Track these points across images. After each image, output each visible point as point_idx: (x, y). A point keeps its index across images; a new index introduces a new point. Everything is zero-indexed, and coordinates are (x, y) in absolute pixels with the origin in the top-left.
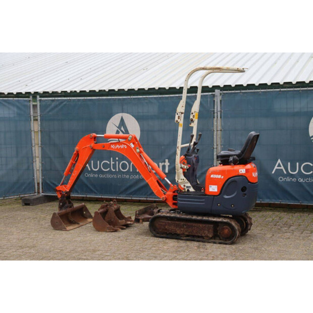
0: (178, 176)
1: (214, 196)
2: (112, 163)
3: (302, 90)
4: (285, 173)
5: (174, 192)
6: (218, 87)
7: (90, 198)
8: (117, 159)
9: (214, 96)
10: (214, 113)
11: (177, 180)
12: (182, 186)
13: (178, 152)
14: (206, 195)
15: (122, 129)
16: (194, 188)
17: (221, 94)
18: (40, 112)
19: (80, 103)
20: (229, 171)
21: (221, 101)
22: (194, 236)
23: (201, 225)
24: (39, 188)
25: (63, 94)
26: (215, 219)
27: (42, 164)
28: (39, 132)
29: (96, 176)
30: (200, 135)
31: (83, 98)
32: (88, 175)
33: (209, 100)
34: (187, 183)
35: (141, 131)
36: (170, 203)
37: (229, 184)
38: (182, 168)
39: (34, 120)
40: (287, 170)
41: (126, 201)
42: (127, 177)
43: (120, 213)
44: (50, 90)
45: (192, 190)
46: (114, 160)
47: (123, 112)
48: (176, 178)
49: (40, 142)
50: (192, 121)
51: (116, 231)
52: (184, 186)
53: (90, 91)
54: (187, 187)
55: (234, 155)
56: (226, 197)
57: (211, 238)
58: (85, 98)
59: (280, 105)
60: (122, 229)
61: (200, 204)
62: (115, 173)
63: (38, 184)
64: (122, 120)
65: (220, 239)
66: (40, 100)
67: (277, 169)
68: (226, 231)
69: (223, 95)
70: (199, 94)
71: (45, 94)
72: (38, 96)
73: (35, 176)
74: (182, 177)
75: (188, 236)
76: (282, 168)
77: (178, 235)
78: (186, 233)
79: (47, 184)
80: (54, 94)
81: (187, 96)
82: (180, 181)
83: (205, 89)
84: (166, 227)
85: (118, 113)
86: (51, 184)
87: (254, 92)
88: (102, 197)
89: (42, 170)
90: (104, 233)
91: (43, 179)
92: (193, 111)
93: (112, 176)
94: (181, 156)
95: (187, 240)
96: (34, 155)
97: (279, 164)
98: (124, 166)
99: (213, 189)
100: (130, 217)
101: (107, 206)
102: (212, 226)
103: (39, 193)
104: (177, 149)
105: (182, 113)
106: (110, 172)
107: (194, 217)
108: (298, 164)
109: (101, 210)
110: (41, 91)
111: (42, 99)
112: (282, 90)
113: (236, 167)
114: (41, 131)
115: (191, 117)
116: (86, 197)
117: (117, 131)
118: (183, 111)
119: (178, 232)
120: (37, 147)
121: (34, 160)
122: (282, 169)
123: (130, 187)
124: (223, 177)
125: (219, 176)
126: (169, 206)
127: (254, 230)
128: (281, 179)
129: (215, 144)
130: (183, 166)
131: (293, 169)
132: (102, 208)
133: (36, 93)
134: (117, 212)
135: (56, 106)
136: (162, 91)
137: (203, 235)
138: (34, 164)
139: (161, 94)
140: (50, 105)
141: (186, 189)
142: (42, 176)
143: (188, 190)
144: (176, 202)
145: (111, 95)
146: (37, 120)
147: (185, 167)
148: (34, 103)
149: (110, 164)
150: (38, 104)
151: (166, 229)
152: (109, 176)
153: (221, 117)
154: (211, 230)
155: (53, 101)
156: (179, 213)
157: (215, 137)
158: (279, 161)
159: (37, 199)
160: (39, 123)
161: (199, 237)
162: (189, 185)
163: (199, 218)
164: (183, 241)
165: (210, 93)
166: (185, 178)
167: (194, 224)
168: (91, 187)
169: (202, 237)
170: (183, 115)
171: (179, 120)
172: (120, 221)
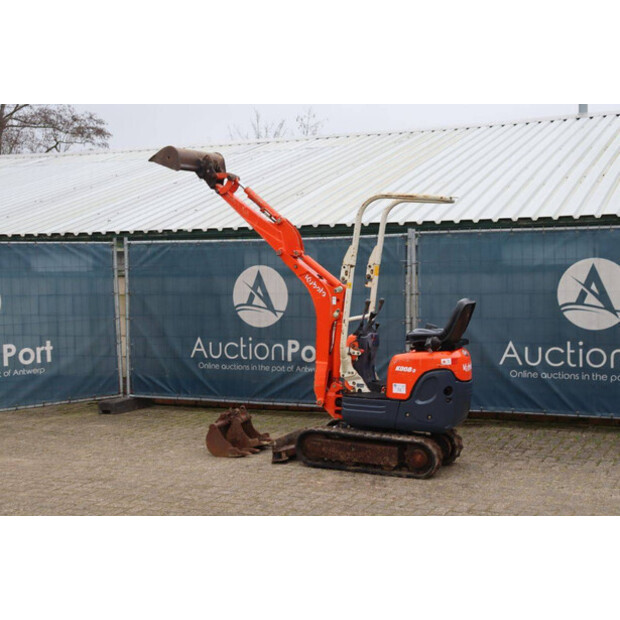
0: (344, 367)
1: (399, 401)
2: (242, 346)
3: (546, 231)
4: (520, 363)
5: (338, 393)
6: (413, 225)
7: (206, 402)
8: (250, 339)
9: (406, 238)
10: (406, 266)
11: (341, 374)
12: (350, 383)
13: (345, 328)
14: (388, 399)
15: (259, 291)
16: (369, 387)
17: (416, 236)
18: (130, 263)
19: (191, 249)
20: (424, 361)
21: (417, 247)
22: (367, 465)
23: (378, 447)
24: (125, 387)
25: (166, 234)
26: (401, 438)
27: (131, 347)
28: (127, 297)
29: (217, 366)
30: (382, 302)
31: (196, 241)
32: (204, 366)
33: (398, 244)
34: (358, 378)
35: (290, 294)
36: (331, 410)
37: (425, 381)
38: (349, 354)
39: (119, 276)
40: (523, 359)
41: (265, 408)
42: (267, 368)
43: (252, 427)
44: (145, 229)
45: (365, 389)
46: (246, 342)
47: (260, 264)
48: (341, 371)
49: (127, 313)
50: (369, 278)
51: (243, 456)
52: (354, 383)
53: (209, 230)
54: (358, 385)
55: (434, 335)
56: (419, 402)
57: (395, 469)
58: (201, 241)
59: (513, 254)
60: (254, 453)
61: (377, 412)
62: (248, 362)
63: (125, 379)
64: (259, 277)
65: (409, 471)
66: (129, 245)
67: (506, 358)
68: (418, 458)
69: (420, 238)
70: (381, 235)
71: (138, 235)
72: (126, 239)
73: (120, 366)
74: (351, 368)
75: (357, 464)
76: (516, 355)
77: (342, 463)
78: (355, 460)
79: (140, 379)
80: (152, 235)
81: (360, 239)
82: (346, 375)
83: (392, 227)
84: (324, 449)
85: (251, 265)
86: (145, 381)
87: (471, 233)
88: (227, 401)
89: (130, 357)
90: (224, 459)
91: (131, 372)
92: (370, 262)
93: (242, 368)
94: (349, 334)
95: (356, 471)
96: (118, 332)
97: (511, 350)
98: (261, 351)
99: (400, 389)
100: (267, 435)
101: (229, 415)
102: (396, 449)
103: (125, 393)
104: (343, 325)
105: (352, 266)
106: (239, 361)
107: (368, 435)
108: (540, 349)
109: (220, 423)
110: (131, 229)
111: (132, 242)
112: (514, 230)
113: (437, 355)
114: (129, 294)
115: (368, 272)
116: (201, 401)
117: (251, 294)
118: (354, 263)
119: (342, 458)
120: (122, 320)
121: (118, 341)
122: (515, 358)
123: (272, 384)
124: (414, 371)
125: (409, 369)
126: (329, 416)
127: (465, 456)
128: (514, 375)
129: (408, 317)
130: (352, 351)
131: (534, 357)
132: (222, 418)
133: (124, 233)
134: (247, 425)
135: (154, 254)
136: (323, 230)
137: (382, 463)
138: (118, 347)
139: (322, 235)
140: (144, 252)
141: (357, 389)
142: (131, 366)
143: (360, 390)
144: (339, 408)
145: (243, 236)
146: (123, 276)
147: (356, 353)
148: (120, 250)
149: (239, 347)
150: (126, 250)
151: (323, 453)
152: (238, 367)
153: (417, 273)
154: (394, 456)
155: (149, 245)
156: (344, 427)
157: (408, 304)
158: (511, 345)
159: (122, 403)
160: (127, 281)
161: (375, 466)
162: (361, 381)
163: (376, 436)
164: (350, 473)
165: (401, 235)
166: (355, 371)
167: (368, 446)
168: (208, 384)
169: (380, 466)
170: (353, 269)
171: (346, 278)
172: (250, 440)
